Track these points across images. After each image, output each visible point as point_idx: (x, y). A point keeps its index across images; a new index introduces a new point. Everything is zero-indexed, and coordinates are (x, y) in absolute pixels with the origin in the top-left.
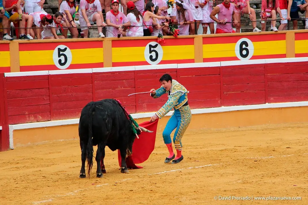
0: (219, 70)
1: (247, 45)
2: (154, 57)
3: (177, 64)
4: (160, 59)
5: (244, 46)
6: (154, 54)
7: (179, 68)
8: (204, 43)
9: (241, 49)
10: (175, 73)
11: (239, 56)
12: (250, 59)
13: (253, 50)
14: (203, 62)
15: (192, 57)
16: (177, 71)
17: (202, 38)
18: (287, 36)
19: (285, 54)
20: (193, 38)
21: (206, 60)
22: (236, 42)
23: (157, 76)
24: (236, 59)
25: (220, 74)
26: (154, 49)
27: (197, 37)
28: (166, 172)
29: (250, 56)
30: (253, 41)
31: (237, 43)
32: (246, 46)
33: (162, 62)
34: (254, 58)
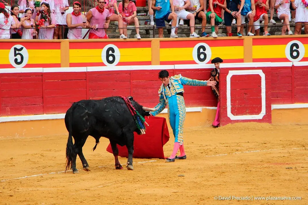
0: (85, 75)
1: (113, 51)
2: (19, 60)
3: (43, 67)
4: (25, 63)
5: (110, 52)
6: (19, 57)
7: (44, 72)
8: (70, 48)
9: (108, 56)
10: (41, 77)
11: (106, 63)
12: (117, 65)
13: (120, 57)
14: (70, 67)
15: (58, 62)
16: (42, 75)
17: (69, 43)
18: (152, 44)
19: (151, 62)
20: (60, 42)
21: (72, 65)
22: (102, 47)
23: (21, 80)
24: (102, 64)
25: (86, 79)
26: (20, 52)
27: (64, 42)
28: (27, 177)
29: (116, 62)
30: (119, 47)
31: (103, 49)
32: (112, 53)
33: (28, 66)
34: (120, 64)
